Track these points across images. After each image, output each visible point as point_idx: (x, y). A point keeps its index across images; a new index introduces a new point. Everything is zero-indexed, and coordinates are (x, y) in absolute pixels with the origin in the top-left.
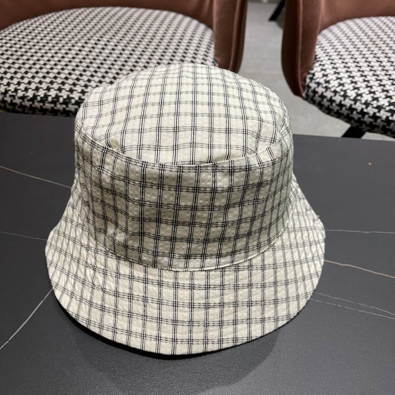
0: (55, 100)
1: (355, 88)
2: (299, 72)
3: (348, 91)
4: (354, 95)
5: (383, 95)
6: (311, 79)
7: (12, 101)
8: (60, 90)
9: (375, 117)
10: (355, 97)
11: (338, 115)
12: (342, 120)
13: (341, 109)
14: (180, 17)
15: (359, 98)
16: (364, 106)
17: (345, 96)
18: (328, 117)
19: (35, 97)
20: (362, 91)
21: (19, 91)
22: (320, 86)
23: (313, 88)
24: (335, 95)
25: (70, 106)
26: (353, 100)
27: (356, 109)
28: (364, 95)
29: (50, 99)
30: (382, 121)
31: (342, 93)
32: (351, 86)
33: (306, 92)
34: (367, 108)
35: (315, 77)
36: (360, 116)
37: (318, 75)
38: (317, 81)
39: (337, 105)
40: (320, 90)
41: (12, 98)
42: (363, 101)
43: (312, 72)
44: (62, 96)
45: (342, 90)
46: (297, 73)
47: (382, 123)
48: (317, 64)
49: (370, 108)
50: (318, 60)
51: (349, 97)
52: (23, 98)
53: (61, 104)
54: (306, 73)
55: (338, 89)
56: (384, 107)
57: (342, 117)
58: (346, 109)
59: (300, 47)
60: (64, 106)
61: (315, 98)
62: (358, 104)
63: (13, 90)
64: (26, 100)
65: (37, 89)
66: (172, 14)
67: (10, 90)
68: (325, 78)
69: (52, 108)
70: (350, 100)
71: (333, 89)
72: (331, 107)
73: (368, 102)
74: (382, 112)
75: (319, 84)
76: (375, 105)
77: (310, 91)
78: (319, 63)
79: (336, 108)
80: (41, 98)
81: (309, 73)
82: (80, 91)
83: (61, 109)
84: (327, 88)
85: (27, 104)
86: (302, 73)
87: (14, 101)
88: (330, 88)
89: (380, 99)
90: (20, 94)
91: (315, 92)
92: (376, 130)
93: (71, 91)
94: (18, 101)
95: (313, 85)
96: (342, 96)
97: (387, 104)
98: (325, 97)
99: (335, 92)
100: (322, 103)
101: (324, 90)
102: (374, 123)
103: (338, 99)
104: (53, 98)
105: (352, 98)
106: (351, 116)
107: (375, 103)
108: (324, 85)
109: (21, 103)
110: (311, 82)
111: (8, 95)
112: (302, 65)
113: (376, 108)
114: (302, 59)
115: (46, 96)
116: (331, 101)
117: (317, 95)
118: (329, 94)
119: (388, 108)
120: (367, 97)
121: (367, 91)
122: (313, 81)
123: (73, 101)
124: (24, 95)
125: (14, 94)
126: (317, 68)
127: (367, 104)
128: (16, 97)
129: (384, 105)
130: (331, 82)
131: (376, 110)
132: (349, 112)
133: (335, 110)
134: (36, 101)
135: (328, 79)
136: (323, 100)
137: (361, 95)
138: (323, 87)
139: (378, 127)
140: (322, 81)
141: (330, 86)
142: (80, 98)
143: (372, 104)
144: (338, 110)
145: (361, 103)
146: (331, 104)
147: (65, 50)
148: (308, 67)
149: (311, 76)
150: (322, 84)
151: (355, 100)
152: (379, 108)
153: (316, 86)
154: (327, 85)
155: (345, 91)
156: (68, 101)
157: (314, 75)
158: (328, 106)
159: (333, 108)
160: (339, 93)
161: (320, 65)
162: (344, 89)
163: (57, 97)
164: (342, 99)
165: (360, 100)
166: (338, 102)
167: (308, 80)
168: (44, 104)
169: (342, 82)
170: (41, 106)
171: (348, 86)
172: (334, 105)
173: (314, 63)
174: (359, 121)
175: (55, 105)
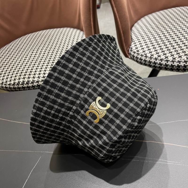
0: (23, 83)
1: (150, 52)
2: (125, 48)
3: (147, 54)
4: (150, 56)
5: (162, 54)
6: (131, 50)
7: (5, 86)
8: (24, 78)
9: (160, 64)
10: (150, 57)
11: (145, 65)
12: (148, 66)
13: (146, 62)
14: (72, 29)
15: (152, 57)
16: (155, 60)
17: (146, 57)
18: (142, 66)
19: (14, 83)
20: (153, 53)
21: (8, 82)
22: (135, 53)
23: (132, 54)
24: (142, 57)
25: (29, 84)
26: (150, 58)
27: (152, 62)
28: (154, 55)
29: (21, 83)
30: (164, 65)
31: (145, 55)
32: (148, 52)
33: (130, 56)
34: (156, 61)
35: (132, 50)
36: (154, 64)
37: (134, 48)
38: (133, 51)
39: (144, 61)
40: (136, 55)
41: (5, 85)
42: (154, 58)
43: (131, 47)
44: (25, 81)
45: (144, 54)
46: (125, 49)
47: (164, 66)
48: (133, 43)
49: (157, 60)
50: (133, 41)
51: (148, 57)
52: (10, 84)
53: (26, 84)
54: (129, 48)
55: (143, 54)
56: (163, 59)
57: (147, 65)
58: (148, 62)
59: (123, 38)
60: (27, 85)
61: (134, 59)
62: (152, 59)
63: (5, 82)
64: (11, 85)
65: (15, 80)
66: (68, 29)
67: (4, 82)
68: (137, 49)
69: (22, 87)
70: (149, 58)
71: (141, 54)
72: (141, 62)
73: (156, 58)
74: (163, 61)
75: (134, 52)
76: (159, 59)
77: (131, 56)
78: (134, 42)
79: (144, 62)
80: (17, 83)
81: (130, 48)
82: (32, 77)
83: (26, 86)
84: (138, 54)
85: (12, 87)
86: (127, 49)
87: (6, 86)
88: (139, 54)
89: (161, 56)
90: (8, 83)
91: (134, 56)
92: (162, 69)
93: (29, 78)
94: (8, 86)
95: (132, 53)
96: (145, 57)
97: (164, 58)
98: (138, 58)
99: (142, 55)
100: (137, 60)
101: (137, 55)
102: (161, 67)
103: (143, 58)
104: (22, 82)
105: (149, 57)
106: (150, 65)
107: (159, 58)
108: (137, 53)
109: (9, 87)
110: (131, 52)
111: (3, 84)
112: (126, 45)
113: (160, 60)
114: (125, 42)
115: (19, 82)
116: (141, 59)
117: (135, 57)
118: (139, 57)
119: (165, 60)
120: (156, 56)
121: (155, 53)
122: (132, 51)
123: (30, 82)
124: (10, 83)
125: (6, 83)
126: (133, 45)
127: (156, 59)
128: (7, 85)
129: (163, 58)
130: (139, 51)
131: (160, 61)
132: (149, 63)
133: (144, 63)
134: (15, 85)
135: (138, 50)
136: (137, 59)
137: (153, 55)
138: (136, 54)
139: (163, 68)
140: (136, 51)
141: (139, 53)
142: (33, 80)
143: (158, 59)
144: (145, 63)
145: (153, 59)
146: (141, 61)
147: (24, 58)
148: (129, 45)
149: (131, 49)
150: (136, 52)
151: (151, 58)
152: (161, 60)
153: (133, 53)
154: (138, 52)
155: (146, 54)
156: (28, 82)
157: (132, 48)
158: (140, 61)
159: (142, 62)
160: (144, 55)
161: (134, 43)
162: (145, 53)
163: (24, 82)
164: (145, 58)
165: (153, 58)
166: (144, 59)
167: (130, 51)
168: (19, 86)
169: (144, 50)
170: (18, 87)
171: (147, 52)
172: (142, 61)
173: (131, 43)
174: (154, 66)
175: (23, 85)
